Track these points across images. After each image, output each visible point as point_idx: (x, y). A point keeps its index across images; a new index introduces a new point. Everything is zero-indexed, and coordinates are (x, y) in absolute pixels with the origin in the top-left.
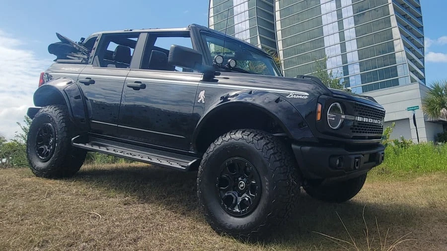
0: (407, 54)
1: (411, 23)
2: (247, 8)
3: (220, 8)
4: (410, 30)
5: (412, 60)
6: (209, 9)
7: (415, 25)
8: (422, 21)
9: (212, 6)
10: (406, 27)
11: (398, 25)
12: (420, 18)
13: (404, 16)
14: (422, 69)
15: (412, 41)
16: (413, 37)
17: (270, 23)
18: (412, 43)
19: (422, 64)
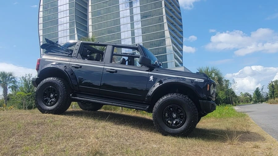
0: (173, 47)
1: (176, 28)
2: (68, 8)
3: (48, 6)
4: (175, 33)
5: (176, 51)
6: (40, 6)
7: (178, 30)
8: (182, 28)
9: (42, 4)
10: (173, 30)
11: (169, 29)
12: (181, 26)
13: (172, 24)
14: (181, 57)
15: (176, 39)
16: (177, 37)
17: (84, 20)
18: (176, 40)
19: (181, 54)
